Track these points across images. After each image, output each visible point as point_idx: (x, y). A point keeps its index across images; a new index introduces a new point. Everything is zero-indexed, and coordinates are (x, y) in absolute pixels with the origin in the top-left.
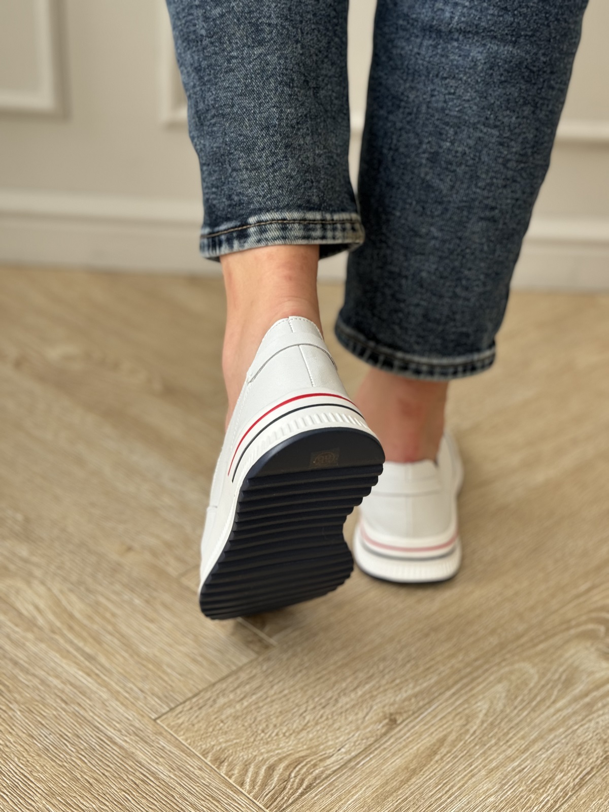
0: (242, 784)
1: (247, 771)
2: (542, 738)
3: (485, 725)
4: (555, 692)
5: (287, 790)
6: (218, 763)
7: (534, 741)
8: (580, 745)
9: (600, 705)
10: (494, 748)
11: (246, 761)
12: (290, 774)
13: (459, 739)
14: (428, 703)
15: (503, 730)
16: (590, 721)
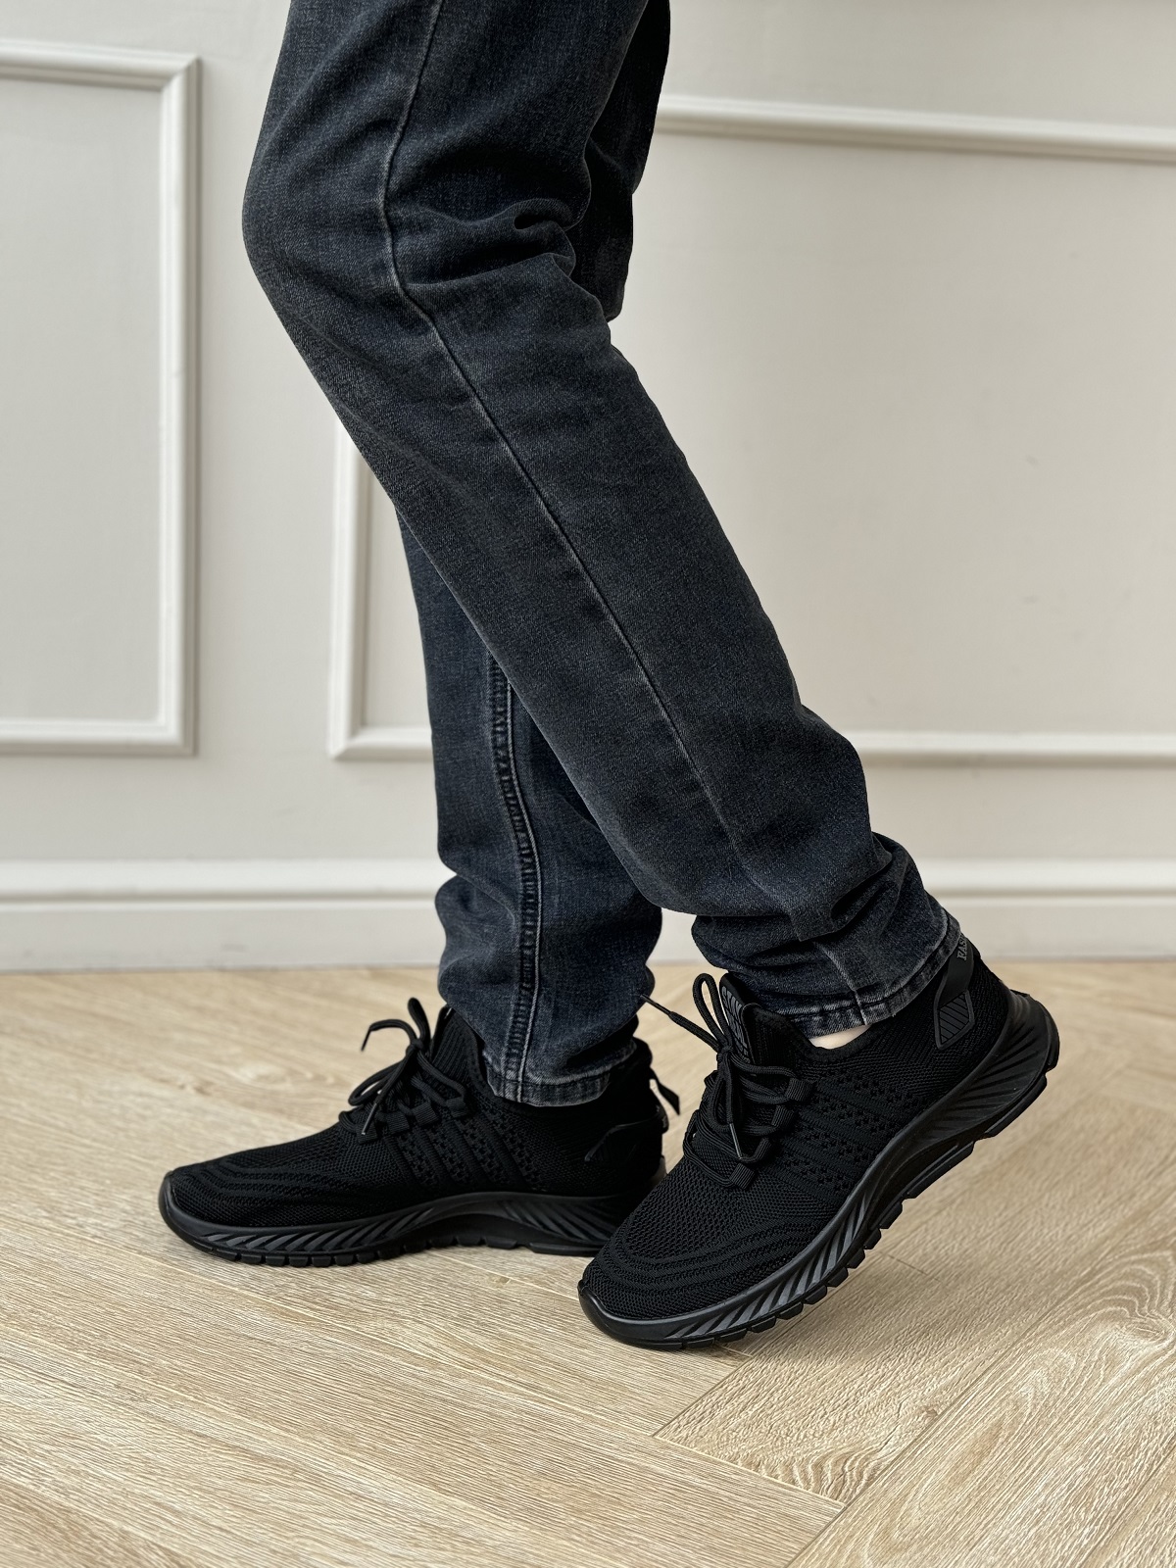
0: (794, 1482)
1: (791, 1470)
2: (1107, 1413)
3: (1039, 1407)
4: (1102, 1372)
5: (848, 1483)
6: (753, 1468)
7: (1101, 1416)
8: (1153, 1414)
9: (1157, 1379)
10: (1060, 1427)
11: (785, 1463)
12: (843, 1469)
13: (1015, 1421)
14: (963, 1394)
15: (1061, 1409)
16: (1154, 1393)
